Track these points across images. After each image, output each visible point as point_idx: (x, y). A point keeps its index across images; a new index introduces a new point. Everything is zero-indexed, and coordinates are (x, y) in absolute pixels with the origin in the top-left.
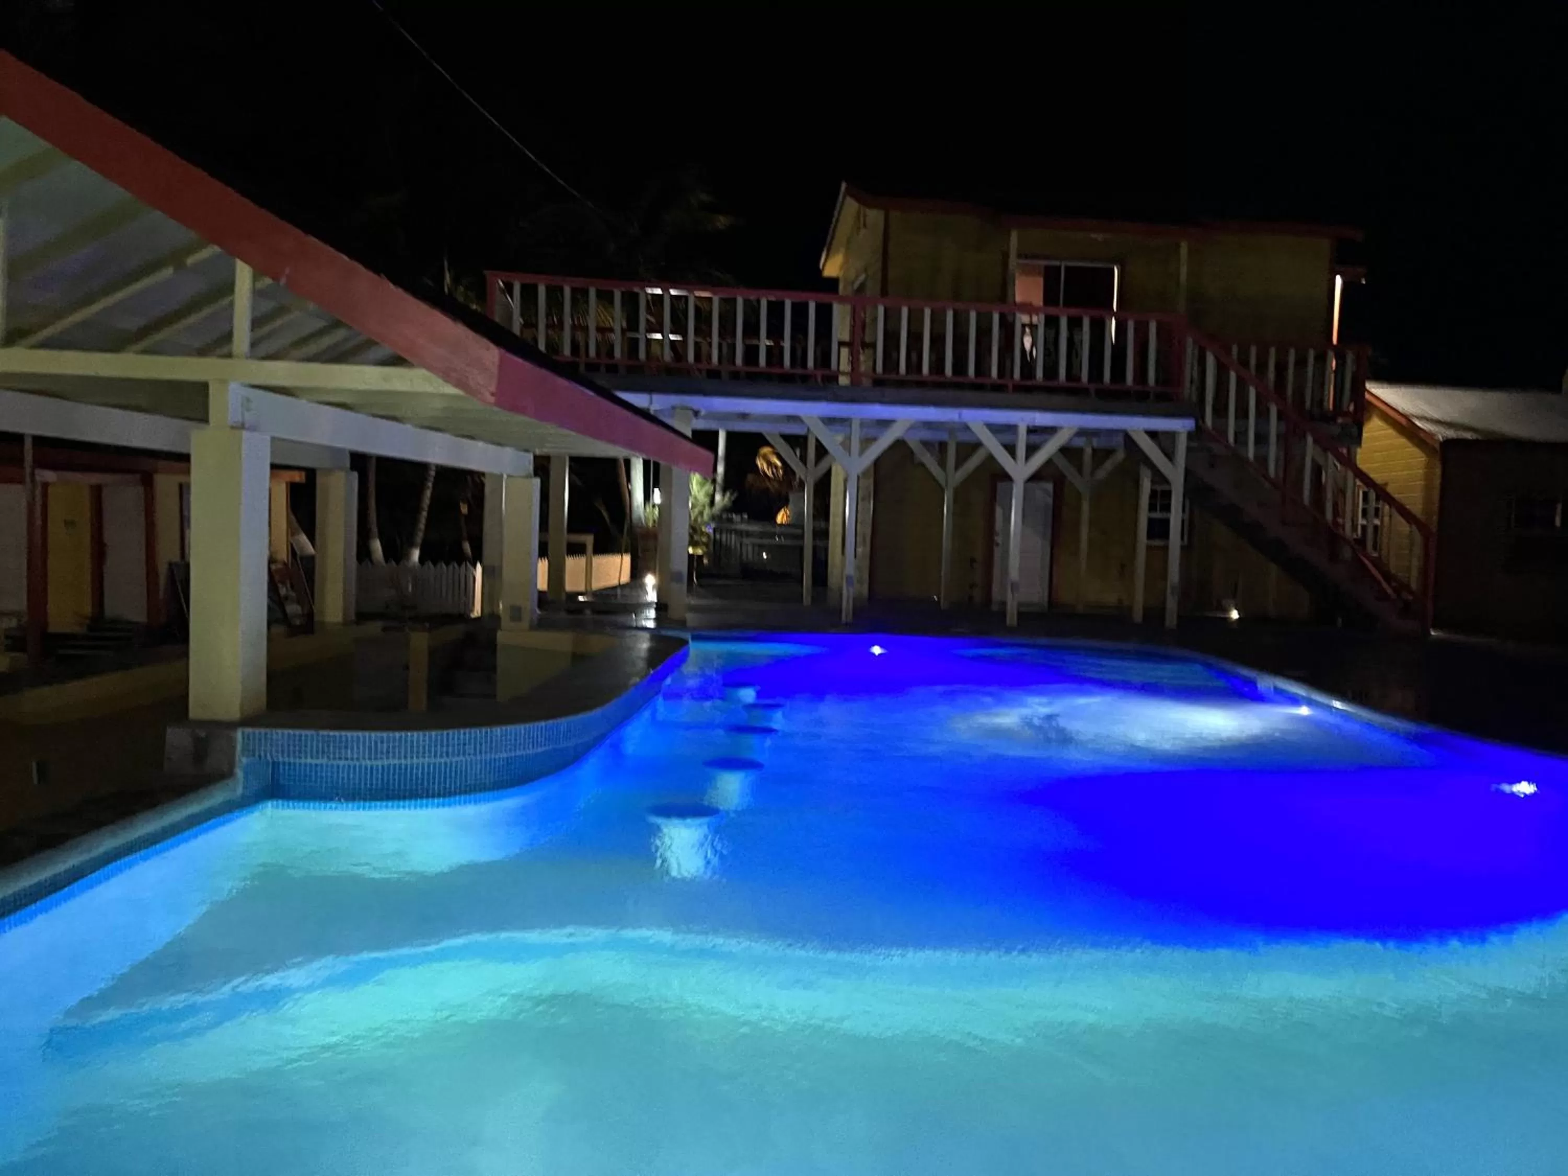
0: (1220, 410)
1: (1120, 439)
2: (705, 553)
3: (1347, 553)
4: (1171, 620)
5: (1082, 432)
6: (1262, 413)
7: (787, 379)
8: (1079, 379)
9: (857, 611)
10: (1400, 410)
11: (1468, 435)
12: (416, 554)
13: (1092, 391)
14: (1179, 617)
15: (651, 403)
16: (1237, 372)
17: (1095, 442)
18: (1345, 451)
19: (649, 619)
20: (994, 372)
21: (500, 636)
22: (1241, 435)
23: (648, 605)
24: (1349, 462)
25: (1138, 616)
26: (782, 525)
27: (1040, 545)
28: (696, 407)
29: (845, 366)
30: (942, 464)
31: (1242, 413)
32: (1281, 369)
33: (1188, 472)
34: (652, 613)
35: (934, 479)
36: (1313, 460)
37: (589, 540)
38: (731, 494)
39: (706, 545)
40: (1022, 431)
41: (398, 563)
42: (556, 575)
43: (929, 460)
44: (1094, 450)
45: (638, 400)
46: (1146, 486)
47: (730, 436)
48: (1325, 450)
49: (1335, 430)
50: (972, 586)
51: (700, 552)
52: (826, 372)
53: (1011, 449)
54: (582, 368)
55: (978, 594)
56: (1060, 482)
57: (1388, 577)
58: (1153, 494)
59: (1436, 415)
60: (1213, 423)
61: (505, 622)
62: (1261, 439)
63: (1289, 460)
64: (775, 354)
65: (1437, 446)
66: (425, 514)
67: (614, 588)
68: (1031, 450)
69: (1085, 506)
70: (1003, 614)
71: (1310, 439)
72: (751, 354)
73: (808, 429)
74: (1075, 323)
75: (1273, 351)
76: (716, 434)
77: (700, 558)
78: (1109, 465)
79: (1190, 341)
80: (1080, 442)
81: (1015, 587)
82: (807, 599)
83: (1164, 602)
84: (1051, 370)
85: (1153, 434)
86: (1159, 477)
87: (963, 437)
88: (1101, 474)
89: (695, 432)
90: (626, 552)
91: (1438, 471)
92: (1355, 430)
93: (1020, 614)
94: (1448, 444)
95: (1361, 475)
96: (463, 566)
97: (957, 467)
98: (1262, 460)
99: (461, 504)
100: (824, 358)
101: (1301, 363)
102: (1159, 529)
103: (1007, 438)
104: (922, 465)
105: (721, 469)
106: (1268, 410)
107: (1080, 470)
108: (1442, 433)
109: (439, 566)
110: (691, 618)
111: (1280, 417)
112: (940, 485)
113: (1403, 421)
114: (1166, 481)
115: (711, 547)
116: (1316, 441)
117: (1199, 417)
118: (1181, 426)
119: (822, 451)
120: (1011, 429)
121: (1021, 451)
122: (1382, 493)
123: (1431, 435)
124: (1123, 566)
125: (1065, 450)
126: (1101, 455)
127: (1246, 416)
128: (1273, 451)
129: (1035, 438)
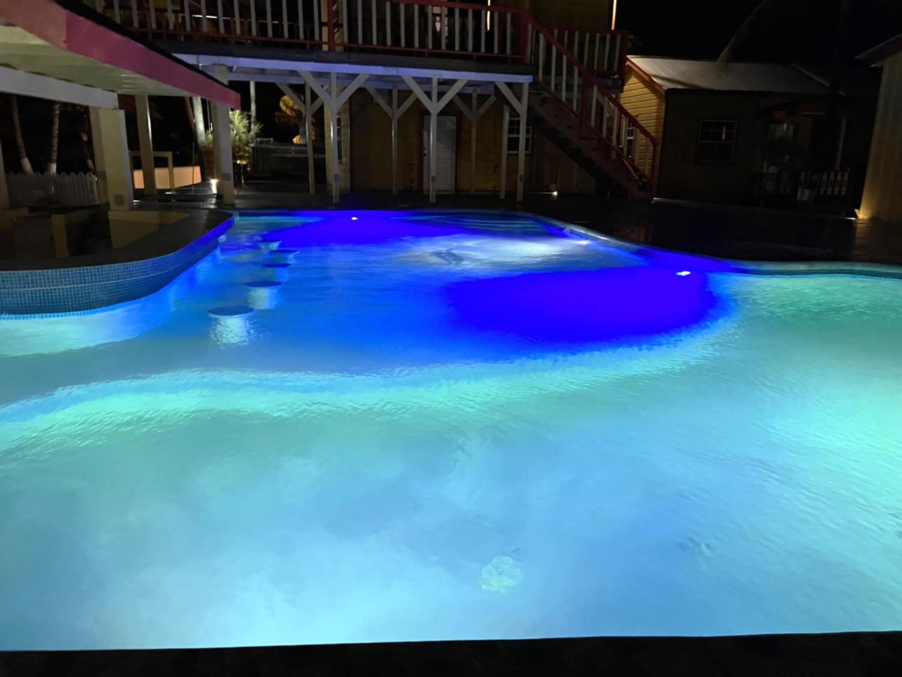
0: (547, 71)
1: (491, 89)
2: (248, 163)
3: (614, 155)
4: (520, 196)
5: (470, 84)
6: (570, 72)
7: (288, 46)
8: (467, 50)
9: (343, 196)
10: (646, 72)
11: (679, 87)
12: (54, 167)
13: (475, 57)
14: (524, 195)
15: (198, 61)
16: (556, 47)
17: (479, 91)
18: (614, 96)
19: (212, 204)
20: (417, 44)
21: (111, 215)
22: (558, 86)
23: (212, 196)
24: (616, 102)
25: (502, 196)
26: (297, 145)
27: (448, 155)
28: (229, 65)
29: (325, 38)
30: (390, 104)
31: (559, 73)
32: (581, 45)
33: (529, 109)
34: (214, 201)
35: (386, 114)
36: (598, 101)
37: (169, 155)
38: (260, 125)
39: (248, 158)
40: (435, 83)
41: (42, 173)
42: (149, 179)
43: (381, 101)
44: (478, 95)
45: (190, 59)
46: (507, 116)
47: (257, 84)
48: (603, 94)
49: (610, 82)
50: (412, 181)
51: (244, 163)
52: (312, 42)
53: (429, 94)
54: (150, 36)
55: (415, 185)
56: (459, 115)
57: (636, 170)
58: (511, 123)
59: (664, 75)
60: (543, 77)
61: (113, 205)
62: (569, 88)
63: (584, 102)
64: (278, 30)
65: (663, 93)
66: (56, 140)
67: (190, 186)
68: (441, 95)
69: (474, 130)
70: (428, 196)
71: (595, 88)
72: (262, 29)
73: (305, 82)
74: (464, 14)
75: (577, 33)
76: (248, 83)
77: (245, 166)
78: (487, 105)
79: (530, 26)
80: (470, 90)
81: (434, 179)
82: (312, 190)
83: (516, 187)
84: (451, 45)
85: (510, 85)
86: (514, 113)
87: (401, 87)
88: (482, 111)
89: (231, 82)
90: (196, 165)
91: (664, 107)
92: (620, 83)
93: (437, 196)
94: (669, 91)
95: (623, 111)
96: (88, 174)
97: (399, 107)
98: (570, 100)
99: (82, 134)
100: (310, 33)
101: (592, 42)
102: (513, 144)
103: (426, 87)
104: (378, 104)
105: (253, 107)
106: (573, 70)
107: (470, 107)
108: (667, 86)
109: (71, 175)
110: (238, 203)
111: (580, 74)
112: (389, 118)
113: (647, 78)
114: (518, 115)
115: (252, 159)
116: (598, 89)
117: (535, 74)
118: (525, 80)
119: (314, 96)
120: (428, 81)
121: (435, 96)
122: (633, 121)
123: (660, 86)
124: (496, 166)
125: (460, 95)
126: (482, 98)
127: (561, 75)
128: (575, 95)
129: (443, 88)
